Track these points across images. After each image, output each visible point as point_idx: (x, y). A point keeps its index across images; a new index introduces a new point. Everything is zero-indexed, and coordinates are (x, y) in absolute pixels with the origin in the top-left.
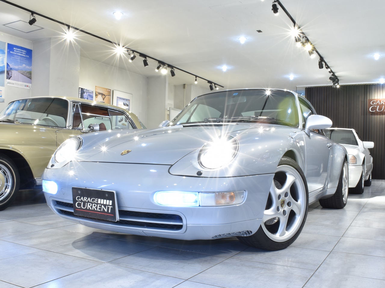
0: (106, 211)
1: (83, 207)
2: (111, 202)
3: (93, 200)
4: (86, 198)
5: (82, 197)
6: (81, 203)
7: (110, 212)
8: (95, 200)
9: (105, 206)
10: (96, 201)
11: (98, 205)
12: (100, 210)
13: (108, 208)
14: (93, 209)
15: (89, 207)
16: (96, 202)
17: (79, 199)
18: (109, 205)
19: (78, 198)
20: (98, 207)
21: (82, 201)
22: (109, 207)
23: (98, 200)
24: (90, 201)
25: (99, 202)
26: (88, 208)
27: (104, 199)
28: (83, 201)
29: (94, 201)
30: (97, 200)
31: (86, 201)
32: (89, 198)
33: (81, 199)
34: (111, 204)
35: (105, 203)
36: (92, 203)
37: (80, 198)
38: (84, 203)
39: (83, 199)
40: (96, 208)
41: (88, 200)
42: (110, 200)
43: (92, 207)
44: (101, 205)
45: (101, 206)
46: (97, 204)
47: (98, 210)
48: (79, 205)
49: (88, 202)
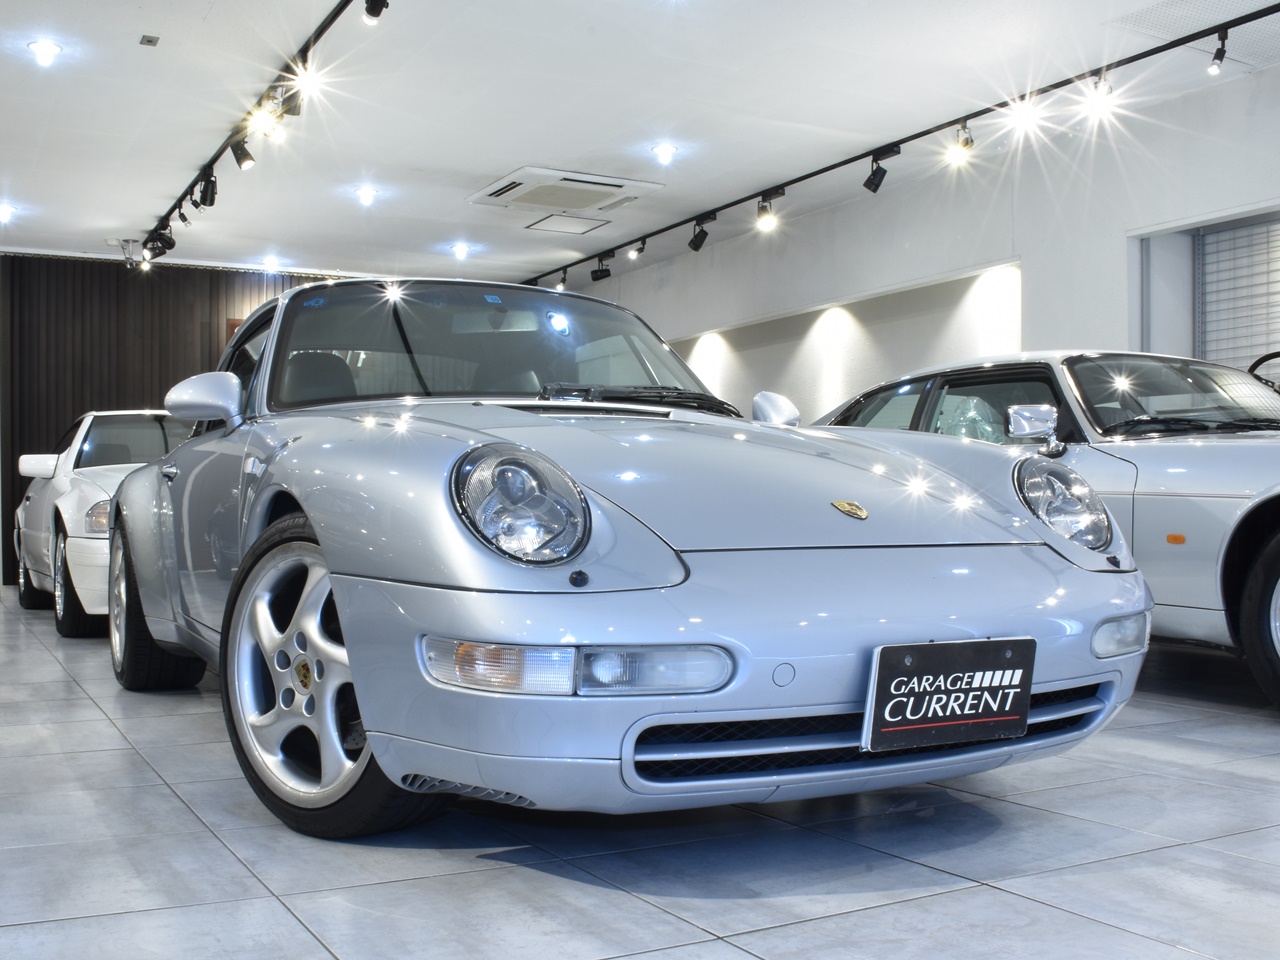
0: (995, 707)
1: (912, 714)
2: (1019, 673)
3: (954, 683)
4: (931, 678)
5: (915, 679)
6: (905, 700)
7: (1007, 708)
8: (962, 679)
9: (993, 691)
10: (965, 680)
11: (971, 694)
12: (974, 712)
13: (1005, 697)
14: (948, 713)
15: (935, 710)
16: (963, 687)
17: (904, 687)
18: (1010, 686)
19: (898, 688)
20: (970, 701)
21: (912, 692)
22: (1009, 693)
23: (972, 677)
24: (943, 688)
25: (976, 684)
26: (930, 715)
27: (994, 670)
28: (917, 690)
29: (959, 683)
30: (969, 677)
31: (928, 689)
32: (942, 677)
33: (911, 685)
34: (1016, 681)
35: (996, 683)
36: (948, 693)
37: (907, 684)
38: (919, 698)
39: (916, 686)
40: (962, 706)
41: (937, 683)
42: (1014, 668)
43: (944, 708)
44: (979, 693)
45: (978, 698)
46: (966, 692)
47: (966, 711)
48: (899, 709)
49: (938, 690)
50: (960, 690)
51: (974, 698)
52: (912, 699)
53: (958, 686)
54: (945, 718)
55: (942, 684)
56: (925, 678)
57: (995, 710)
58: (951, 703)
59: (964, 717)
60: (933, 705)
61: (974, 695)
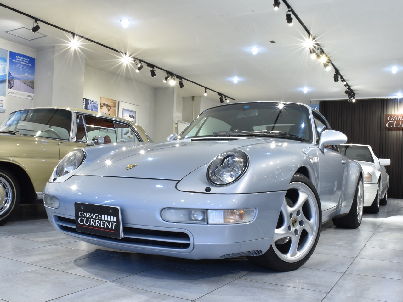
0: (110, 227)
1: (86, 223)
2: (115, 218)
3: (96, 216)
4: (90, 214)
5: (85, 213)
6: (83, 218)
7: (113, 229)
8: (98, 216)
9: (109, 222)
12: (104, 227)
13: (112, 225)
14: (96, 226)
18: (113, 222)
19: (81, 214)
20: (102, 224)
23: (101, 216)
25: (103, 218)
26: (91, 225)
27: (108, 215)
31: (89, 217)
32: (92, 214)
33: (84, 215)
34: (115, 220)
35: (109, 220)
36: (95, 220)
38: (87, 219)
39: (86, 215)
40: (100, 224)
41: (91, 216)
42: (114, 216)
43: (95, 223)
45: (105, 223)
46: (101, 220)
47: (101, 226)
48: (82, 221)
49: (92, 218)
50: (98, 219)
51: (103, 223)
52: (85, 219)
53: (98, 218)
54: (95, 227)
55: (93, 216)
56: (88, 213)
57: (110, 228)
58: (96, 223)
59: (100, 228)
60: (91, 222)
61: (103, 222)
